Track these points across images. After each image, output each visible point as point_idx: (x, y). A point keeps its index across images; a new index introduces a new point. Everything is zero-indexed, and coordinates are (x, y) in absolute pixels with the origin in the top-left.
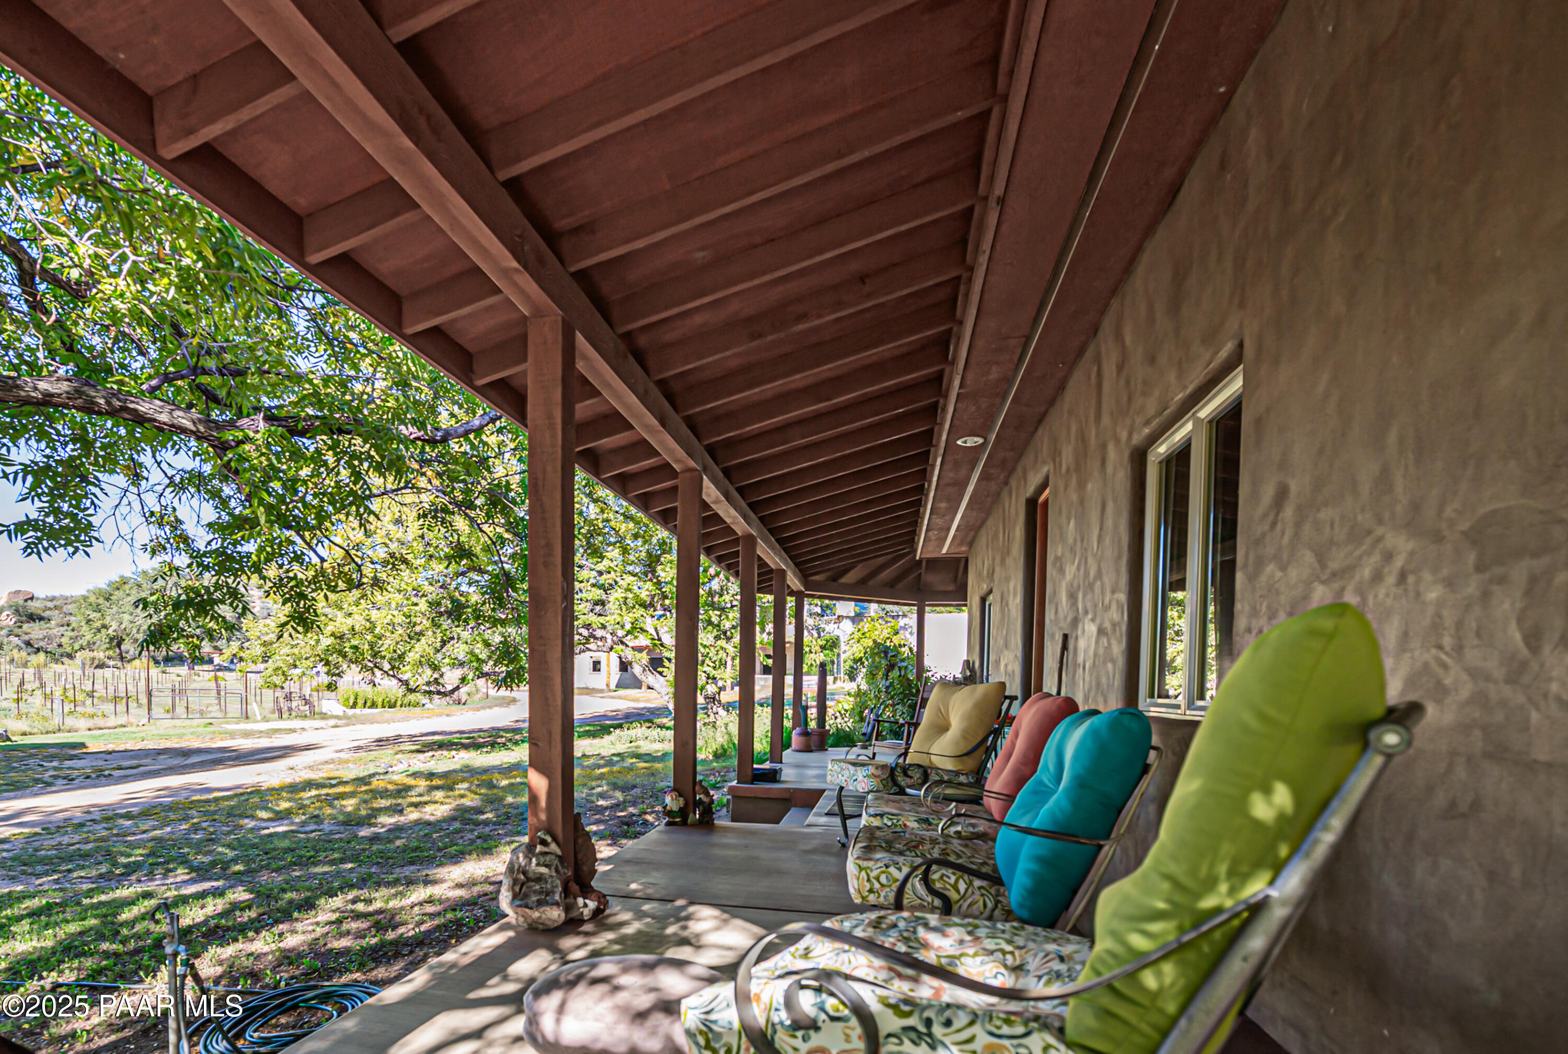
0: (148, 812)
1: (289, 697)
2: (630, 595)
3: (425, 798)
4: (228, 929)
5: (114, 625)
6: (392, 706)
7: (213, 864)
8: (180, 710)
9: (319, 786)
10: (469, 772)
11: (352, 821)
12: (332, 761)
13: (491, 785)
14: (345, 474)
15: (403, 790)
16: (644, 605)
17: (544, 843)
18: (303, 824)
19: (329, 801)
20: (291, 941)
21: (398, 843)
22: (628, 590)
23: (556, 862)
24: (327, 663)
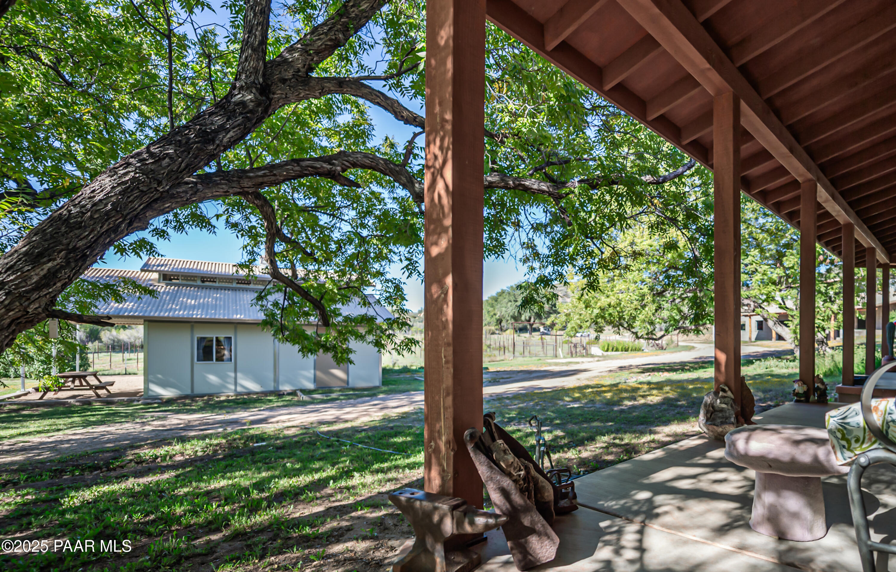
0: (516, 397)
1: (575, 346)
2: (766, 278)
3: (647, 393)
4: (555, 447)
5: (499, 314)
6: (626, 350)
7: (546, 419)
8: (526, 353)
9: (592, 387)
10: (669, 382)
11: (610, 403)
12: (598, 377)
13: (683, 388)
14: (614, 206)
15: (635, 390)
16: (774, 283)
17: (724, 391)
18: (586, 403)
19: (599, 393)
20: (585, 454)
21: (634, 414)
22: (764, 274)
23: (731, 402)
24: (597, 323)
